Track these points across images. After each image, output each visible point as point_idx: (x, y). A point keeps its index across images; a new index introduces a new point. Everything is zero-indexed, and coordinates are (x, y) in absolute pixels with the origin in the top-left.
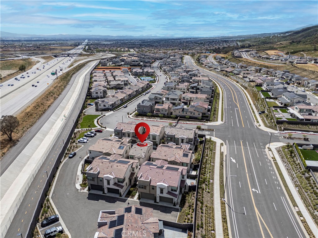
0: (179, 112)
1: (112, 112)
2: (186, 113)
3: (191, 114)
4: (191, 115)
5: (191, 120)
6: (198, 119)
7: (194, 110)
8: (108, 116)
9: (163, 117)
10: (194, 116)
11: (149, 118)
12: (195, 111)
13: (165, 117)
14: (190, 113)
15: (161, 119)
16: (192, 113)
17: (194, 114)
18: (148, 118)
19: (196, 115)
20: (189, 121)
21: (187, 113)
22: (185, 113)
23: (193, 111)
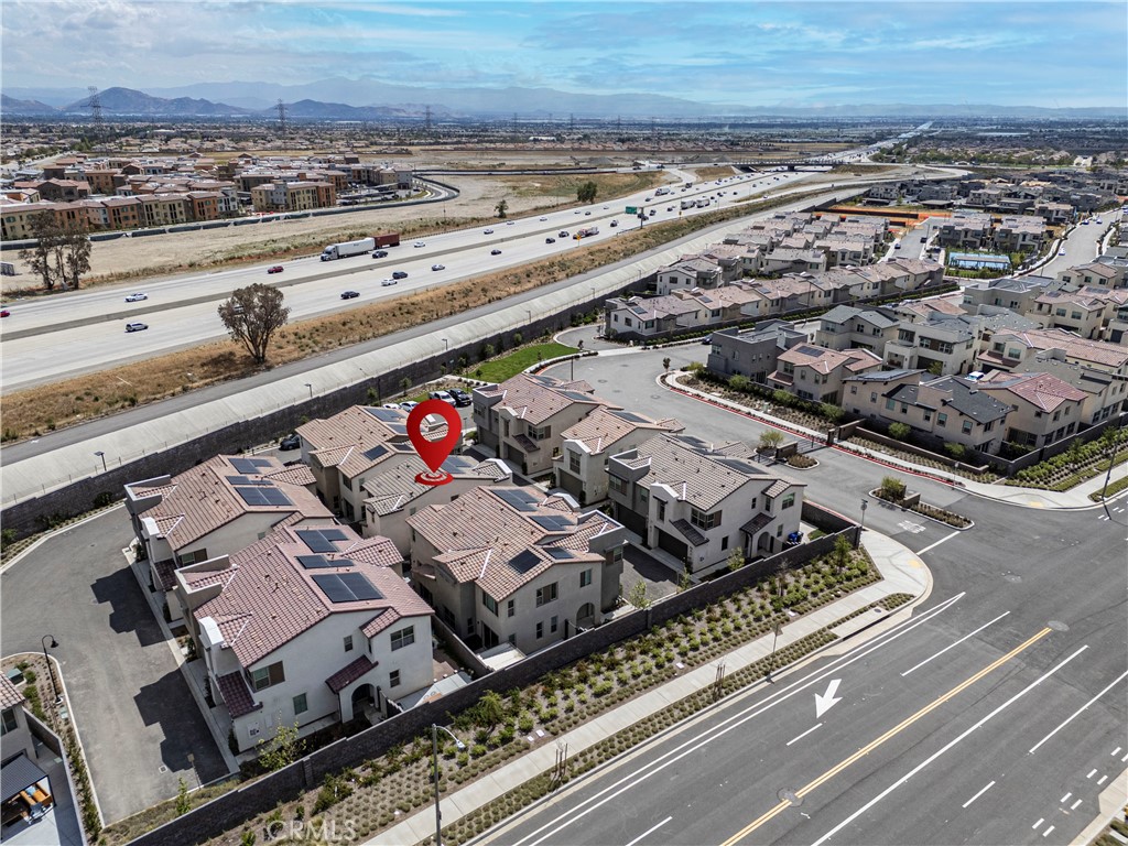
0: (874, 400)
1: (637, 349)
2: (904, 411)
3: (927, 418)
4: (927, 426)
5: (910, 451)
6: (948, 453)
7: (945, 403)
8: (606, 358)
9: (793, 406)
10: (940, 430)
11: (732, 398)
12: (946, 410)
13: (801, 409)
14: (922, 413)
15: (775, 413)
16: (932, 415)
17: (942, 423)
18: (725, 397)
19: (953, 429)
20: (895, 448)
21: (910, 409)
22: (898, 406)
23: (939, 407)
